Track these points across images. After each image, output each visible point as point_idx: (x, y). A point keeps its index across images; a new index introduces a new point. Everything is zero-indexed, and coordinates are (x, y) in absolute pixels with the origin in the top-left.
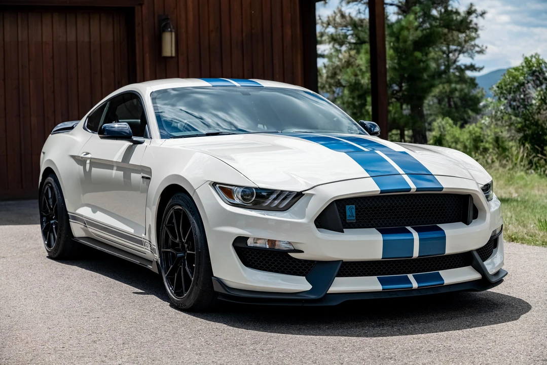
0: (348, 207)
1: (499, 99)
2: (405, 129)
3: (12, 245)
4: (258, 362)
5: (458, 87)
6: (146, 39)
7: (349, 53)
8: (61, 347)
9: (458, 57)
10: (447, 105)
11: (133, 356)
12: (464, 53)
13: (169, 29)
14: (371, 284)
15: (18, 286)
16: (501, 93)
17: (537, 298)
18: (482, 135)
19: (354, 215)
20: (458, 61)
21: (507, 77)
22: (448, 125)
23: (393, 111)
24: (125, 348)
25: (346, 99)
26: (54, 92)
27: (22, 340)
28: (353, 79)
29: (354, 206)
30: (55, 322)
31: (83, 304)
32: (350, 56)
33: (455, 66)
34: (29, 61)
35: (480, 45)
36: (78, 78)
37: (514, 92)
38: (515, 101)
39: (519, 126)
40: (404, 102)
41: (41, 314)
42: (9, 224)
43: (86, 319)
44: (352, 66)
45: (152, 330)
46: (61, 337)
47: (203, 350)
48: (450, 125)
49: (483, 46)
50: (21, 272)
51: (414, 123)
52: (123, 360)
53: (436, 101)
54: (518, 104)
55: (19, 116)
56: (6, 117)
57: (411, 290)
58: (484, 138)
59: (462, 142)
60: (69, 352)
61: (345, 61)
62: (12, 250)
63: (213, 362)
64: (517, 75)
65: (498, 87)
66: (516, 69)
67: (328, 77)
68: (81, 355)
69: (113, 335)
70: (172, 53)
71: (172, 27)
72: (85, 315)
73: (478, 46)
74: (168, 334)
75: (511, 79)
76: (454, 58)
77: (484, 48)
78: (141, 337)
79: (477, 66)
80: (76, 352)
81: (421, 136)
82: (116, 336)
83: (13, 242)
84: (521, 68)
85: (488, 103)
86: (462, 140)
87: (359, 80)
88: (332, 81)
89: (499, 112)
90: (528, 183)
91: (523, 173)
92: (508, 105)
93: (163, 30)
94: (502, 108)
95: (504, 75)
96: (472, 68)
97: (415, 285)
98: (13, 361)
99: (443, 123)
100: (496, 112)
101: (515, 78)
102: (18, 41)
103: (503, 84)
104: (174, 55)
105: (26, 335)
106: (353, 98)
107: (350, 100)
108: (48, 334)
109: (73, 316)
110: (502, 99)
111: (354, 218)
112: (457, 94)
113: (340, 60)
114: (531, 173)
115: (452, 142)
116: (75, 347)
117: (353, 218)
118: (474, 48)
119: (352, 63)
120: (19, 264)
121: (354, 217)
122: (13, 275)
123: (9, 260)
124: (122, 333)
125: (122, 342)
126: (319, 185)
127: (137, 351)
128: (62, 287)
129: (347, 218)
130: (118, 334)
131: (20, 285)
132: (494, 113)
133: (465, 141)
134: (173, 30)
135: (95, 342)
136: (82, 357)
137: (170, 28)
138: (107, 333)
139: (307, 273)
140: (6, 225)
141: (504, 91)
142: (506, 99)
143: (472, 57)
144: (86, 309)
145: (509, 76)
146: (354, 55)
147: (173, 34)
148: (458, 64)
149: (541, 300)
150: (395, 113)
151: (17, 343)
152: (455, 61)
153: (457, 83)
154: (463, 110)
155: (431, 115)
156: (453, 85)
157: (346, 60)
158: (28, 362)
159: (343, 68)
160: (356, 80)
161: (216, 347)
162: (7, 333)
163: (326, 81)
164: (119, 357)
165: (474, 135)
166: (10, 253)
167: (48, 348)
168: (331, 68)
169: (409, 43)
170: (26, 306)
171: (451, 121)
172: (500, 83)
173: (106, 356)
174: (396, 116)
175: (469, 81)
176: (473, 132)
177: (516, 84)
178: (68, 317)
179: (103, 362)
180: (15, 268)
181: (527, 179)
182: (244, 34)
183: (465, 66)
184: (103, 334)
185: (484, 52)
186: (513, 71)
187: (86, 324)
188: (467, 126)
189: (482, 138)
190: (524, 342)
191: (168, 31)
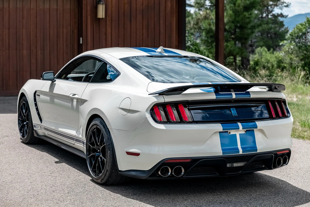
1: (291, 42)
2: (237, 56)
3: (12, 128)
4: (134, 206)
5: (273, 26)
6: (89, 8)
7: (206, 12)
8: (37, 194)
9: (274, 9)
10: (266, 36)
11: (73, 200)
12: (277, 6)
13: (102, 3)
15: (15, 155)
16: (292, 38)
17: (284, 172)
18: (283, 59)
20: (274, 11)
21: (296, 29)
22: (264, 51)
23: (230, 46)
24: (68, 195)
25: (204, 38)
26: (36, 36)
27: (17, 189)
28: (208, 27)
30: (34, 179)
31: (49, 168)
32: (207, 14)
33: (271, 14)
34: (23, 18)
35: (287, 2)
36: (50, 29)
37: (300, 38)
38: (299, 43)
39: (302, 57)
40: (237, 40)
41: (27, 174)
42: (10, 113)
43: (50, 177)
44: (208, 19)
45: (83, 185)
46: (37, 188)
47: (107, 198)
48: (265, 51)
49: (288, 3)
50: (16, 146)
51: (242, 53)
52: (67, 203)
53: (260, 34)
54: (302, 45)
55: (17, 49)
56: (9, 50)
58: (284, 61)
59: (271, 63)
60: (41, 197)
61: (204, 17)
62: (12, 131)
63: (112, 205)
64: (302, 28)
65: (290, 35)
66: (302, 25)
67: (194, 24)
68: (46, 199)
69: (63, 188)
70: (103, 16)
71: (103, 1)
72: (49, 175)
73: (286, 3)
74: (91, 188)
75: (298, 30)
76: (271, 9)
77: (289, 4)
78: (77, 189)
79: (284, 14)
80: (44, 197)
81: (246, 60)
82: (64, 188)
83: (12, 126)
84: (305, 24)
85: (284, 43)
86: (271, 61)
87: (211, 28)
88: (196, 27)
89: (290, 50)
90: (305, 91)
91: (302, 86)
92: (296, 45)
93: (98, 3)
94: (292, 47)
95: (294, 28)
96: (282, 15)
98: (13, 201)
99: (261, 50)
100: (289, 49)
101: (300, 30)
102: (17, 8)
103: (293, 33)
104: (104, 17)
105: (19, 186)
106: (208, 38)
107: (206, 39)
108: (30, 186)
109: (43, 175)
110: (293, 42)
112: (272, 30)
113: (201, 15)
114: (307, 86)
115: (265, 63)
116: (44, 194)
118: (283, 4)
119: (208, 17)
120: (16, 141)
122: (12, 148)
123: (10, 138)
124: (68, 187)
125: (67, 192)
127: (74, 197)
128: (38, 157)
130: (65, 187)
131: (16, 155)
132: (287, 50)
133: (273, 62)
134: (104, 3)
135: (54, 191)
136: (47, 200)
138: (60, 187)
140: (8, 113)
141: (294, 37)
142: (295, 42)
143: (281, 9)
144: (50, 171)
145: (297, 28)
146: (209, 13)
147: (104, 6)
148: (274, 13)
149: (286, 174)
150: (231, 47)
151: (15, 191)
152: (272, 11)
153: (273, 23)
154: (275, 40)
155: (256, 42)
156: (270, 25)
157: (204, 15)
158: (20, 202)
159: (202, 20)
160: (210, 27)
161: (114, 196)
162: (10, 185)
163: (193, 27)
164: (65, 201)
165: (278, 59)
166: (10, 133)
167: (30, 194)
168: (195, 19)
169: (241, 7)
170: (19, 168)
171: (266, 49)
172: (292, 33)
173: (59, 200)
174: (232, 48)
175: (279, 23)
176: (278, 57)
177: (301, 34)
178: (40, 176)
179: (58, 203)
180: (14, 144)
181: (305, 89)
182: (144, 6)
183: (278, 14)
184: (58, 187)
185: (289, 6)
186: (300, 25)
187: (49, 181)
188: (275, 53)
189: (283, 61)
190: (269, 199)
191: (101, 4)
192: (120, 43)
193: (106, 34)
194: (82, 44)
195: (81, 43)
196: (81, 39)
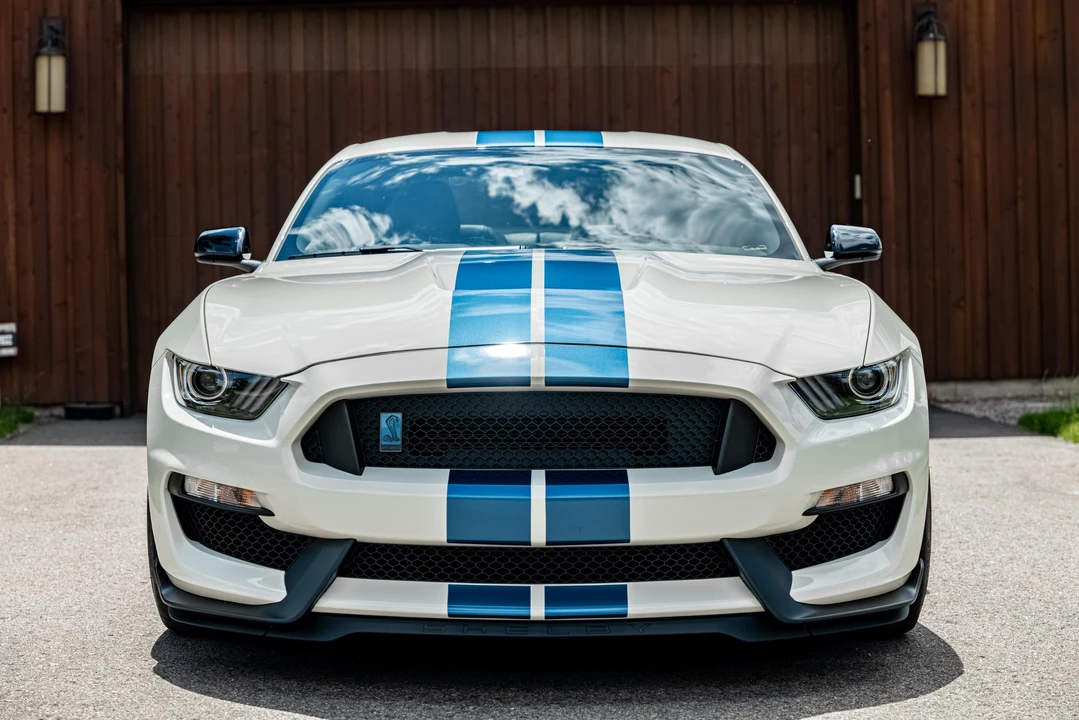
0: (384, 417)
6: (885, 58)
13: (931, 36)
14: (428, 600)
19: (399, 435)
29: (399, 415)
57: (526, 622)
70: (936, 88)
71: (936, 29)
93: (920, 35)
97: (538, 610)
102: (601, 66)
104: (942, 91)
111: (399, 443)
117: (394, 443)
121: (398, 440)
126: (322, 363)
129: (382, 443)
134: (940, 37)
137: (933, 32)
139: (289, 562)
147: (942, 47)
191: (929, 40)
192: (1020, 193)
193: (960, 161)
194: (860, 202)
195: (858, 194)
196: (858, 179)
